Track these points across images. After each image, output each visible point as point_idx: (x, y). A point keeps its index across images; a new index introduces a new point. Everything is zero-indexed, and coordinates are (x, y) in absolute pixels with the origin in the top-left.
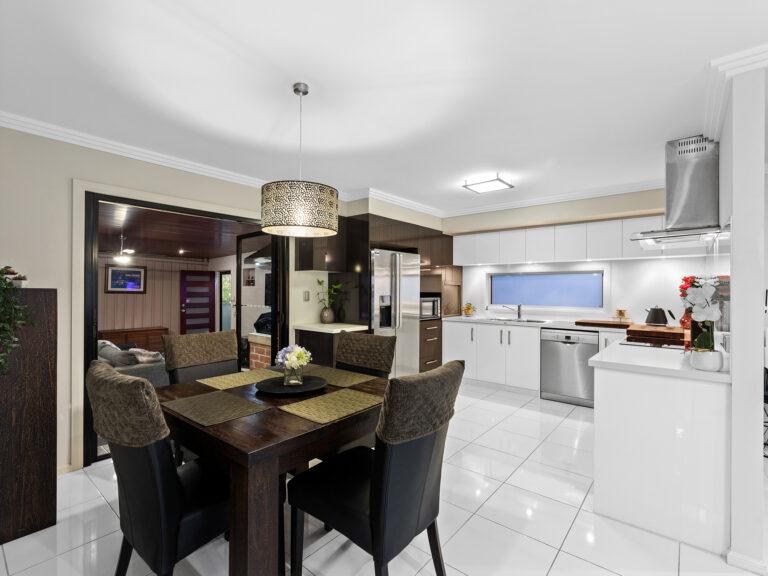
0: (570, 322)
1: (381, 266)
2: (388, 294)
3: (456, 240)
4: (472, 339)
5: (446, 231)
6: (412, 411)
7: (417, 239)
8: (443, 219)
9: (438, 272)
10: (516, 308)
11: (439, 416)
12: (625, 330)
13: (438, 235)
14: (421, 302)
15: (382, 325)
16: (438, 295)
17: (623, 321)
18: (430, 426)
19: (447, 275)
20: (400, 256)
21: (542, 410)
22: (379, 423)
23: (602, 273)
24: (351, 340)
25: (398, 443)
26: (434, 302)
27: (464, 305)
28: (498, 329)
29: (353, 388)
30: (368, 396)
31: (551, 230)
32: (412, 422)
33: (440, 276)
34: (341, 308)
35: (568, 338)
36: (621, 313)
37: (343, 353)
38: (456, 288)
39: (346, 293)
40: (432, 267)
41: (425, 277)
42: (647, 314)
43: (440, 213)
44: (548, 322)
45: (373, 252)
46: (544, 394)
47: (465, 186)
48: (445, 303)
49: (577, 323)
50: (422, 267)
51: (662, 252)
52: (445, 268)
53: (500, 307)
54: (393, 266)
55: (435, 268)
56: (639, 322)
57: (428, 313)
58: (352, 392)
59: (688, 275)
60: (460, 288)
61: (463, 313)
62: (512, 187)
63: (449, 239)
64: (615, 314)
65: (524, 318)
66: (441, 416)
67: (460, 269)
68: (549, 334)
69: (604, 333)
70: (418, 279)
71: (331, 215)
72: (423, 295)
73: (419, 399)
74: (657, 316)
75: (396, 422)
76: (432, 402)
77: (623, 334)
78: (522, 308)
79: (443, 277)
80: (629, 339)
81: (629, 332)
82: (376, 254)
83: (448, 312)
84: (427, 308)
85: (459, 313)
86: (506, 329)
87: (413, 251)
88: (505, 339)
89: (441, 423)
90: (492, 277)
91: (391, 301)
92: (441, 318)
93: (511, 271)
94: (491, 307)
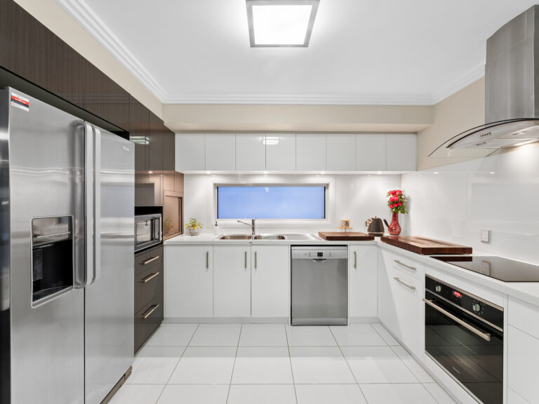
4: (207, 267)
9: (151, 180)
16: (159, 210)
19: (162, 184)
23: (327, 185)
26: (153, 220)
27: (187, 221)
33: (152, 185)
35: (320, 254)
38: (177, 200)
55: (148, 175)
60: (181, 199)
61: (186, 231)
67: (182, 176)
68: (300, 252)
69: (352, 246)
74: (378, 225)
78: (257, 222)
83: (170, 231)
84: (143, 229)
85: (181, 231)
88: (250, 262)
90: (217, 187)
91: (71, 229)
92: (162, 242)
93: (243, 182)
94: (220, 222)
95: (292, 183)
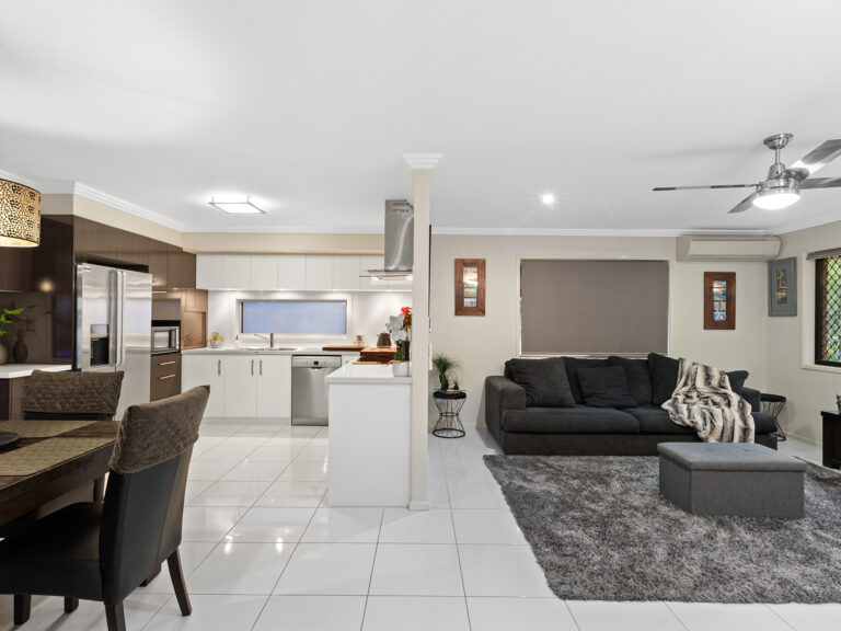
0: (318, 348)
1: (94, 284)
2: (105, 322)
3: (200, 260)
4: (219, 373)
5: (187, 248)
6: (154, 436)
7: (147, 253)
8: (183, 234)
9: (176, 296)
10: (268, 336)
11: (183, 439)
12: (359, 353)
13: (178, 251)
14: (153, 332)
15: (93, 362)
16: (177, 323)
17: (361, 345)
18: (173, 450)
19: (187, 300)
20: (123, 274)
21: (293, 436)
22: (114, 455)
23: (345, 301)
24: (52, 381)
25: (137, 470)
26: (170, 332)
27: (210, 336)
28: (249, 359)
29: (64, 436)
30: (88, 440)
31: (302, 259)
32: (153, 447)
33: (179, 301)
34: (20, 342)
35: (316, 363)
36: (360, 338)
37: (38, 399)
38: (200, 316)
39: (29, 322)
40: (168, 288)
41: (158, 300)
42: (377, 338)
43: (181, 227)
44: (300, 349)
45: (79, 266)
46: (295, 421)
47: (212, 203)
48: (184, 334)
49: (324, 349)
50: (154, 289)
51: (388, 287)
52: (185, 291)
53: (252, 336)
54: (113, 286)
55: (173, 291)
56: (371, 345)
57: (162, 346)
58: (64, 440)
59: (405, 306)
60: (204, 314)
61: (209, 344)
62: (263, 212)
63: (192, 257)
64: (355, 339)
65: (276, 346)
66: (184, 438)
67: (205, 293)
68: (301, 361)
69: (346, 356)
70: (149, 304)
71: (30, 223)
72: (155, 323)
73: (162, 423)
74: (384, 340)
75: (136, 450)
76: (176, 425)
77: (357, 356)
78: (274, 336)
79: (183, 303)
80: (361, 360)
81: (362, 354)
82: (84, 270)
83: (189, 343)
84: (160, 340)
85: (204, 344)
86: (257, 359)
87: (143, 269)
88: (256, 370)
89: (185, 446)
90: (242, 303)
91: (108, 331)
92: (180, 351)
93: (264, 298)
94: (242, 336)
95: (311, 298)
